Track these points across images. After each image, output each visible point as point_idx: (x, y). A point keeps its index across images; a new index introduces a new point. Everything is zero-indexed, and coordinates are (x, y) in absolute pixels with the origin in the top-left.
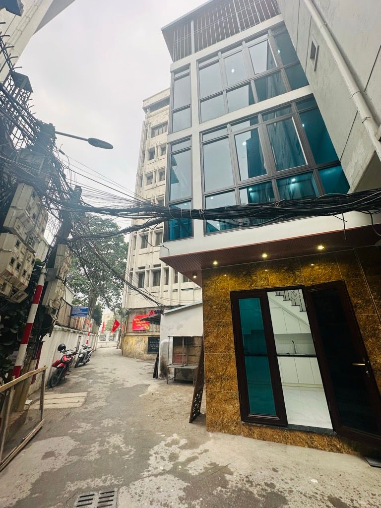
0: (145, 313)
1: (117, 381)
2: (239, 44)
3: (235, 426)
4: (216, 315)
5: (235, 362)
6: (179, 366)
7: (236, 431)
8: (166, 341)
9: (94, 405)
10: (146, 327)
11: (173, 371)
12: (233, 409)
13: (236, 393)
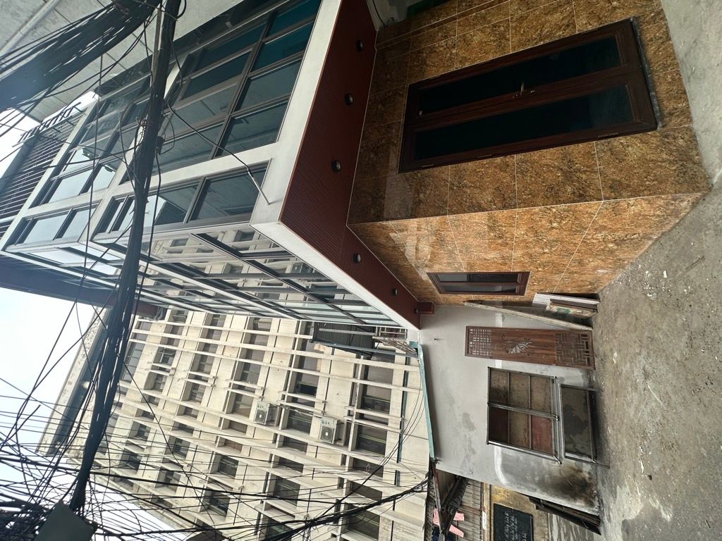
3: (675, 139)
4: (437, 193)
5: (532, 153)
7: (686, 137)
12: (633, 147)
13: (597, 145)
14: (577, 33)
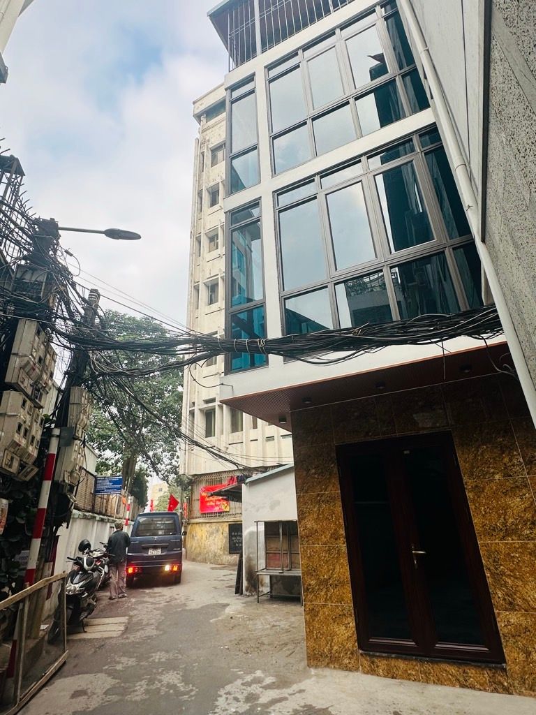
0: (220, 481)
1: (176, 599)
2: (331, 33)
3: (349, 658)
4: (315, 484)
5: (347, 558)
6: (276, 572)
7: (350, 666)
8: (253, 530)
9: (139, 634)
10: (223, 507)
11: (267, 580)
13: (350, 607)
14: (496, 611)
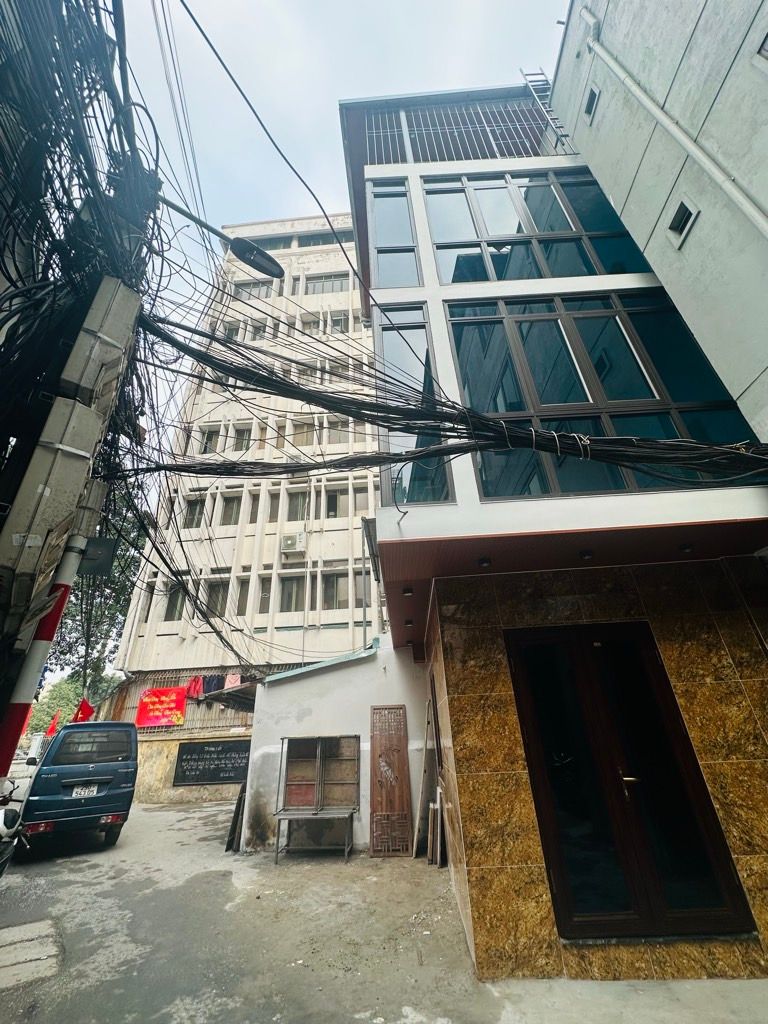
0: (177, 682)
3: (547, 955)
4: (476, 682)
5: (530, 791)
6: (306, 814)
8: (267, 748)
10: (174, 719)
12: (536, 909)
13: (540, 868)
14: (734, 856)
